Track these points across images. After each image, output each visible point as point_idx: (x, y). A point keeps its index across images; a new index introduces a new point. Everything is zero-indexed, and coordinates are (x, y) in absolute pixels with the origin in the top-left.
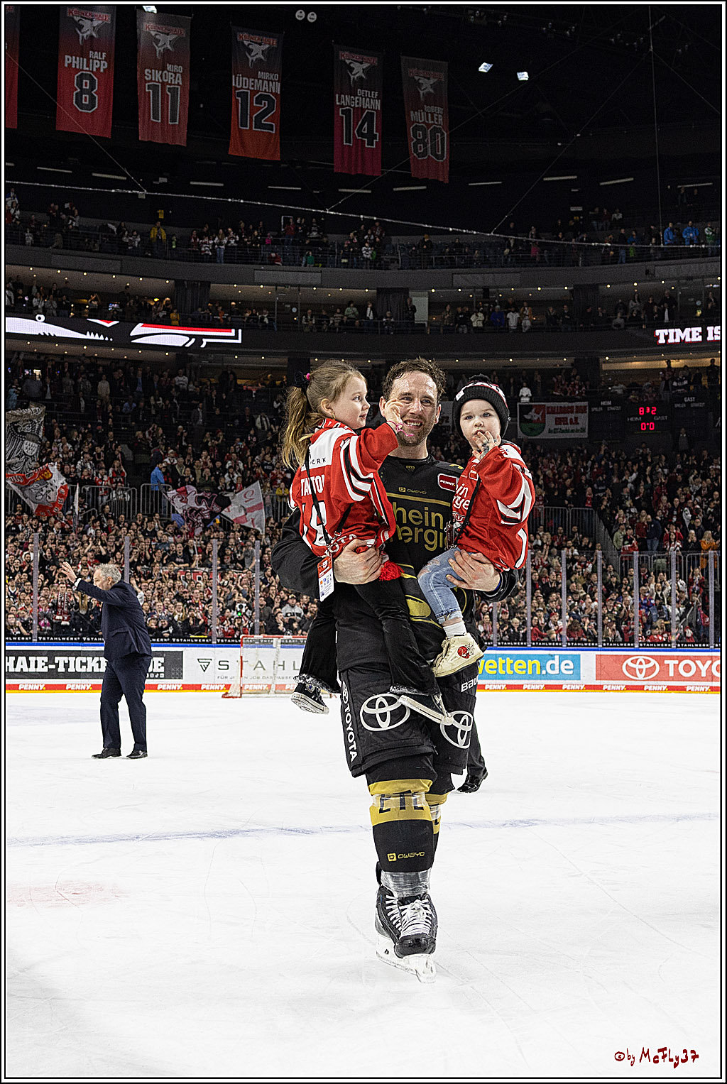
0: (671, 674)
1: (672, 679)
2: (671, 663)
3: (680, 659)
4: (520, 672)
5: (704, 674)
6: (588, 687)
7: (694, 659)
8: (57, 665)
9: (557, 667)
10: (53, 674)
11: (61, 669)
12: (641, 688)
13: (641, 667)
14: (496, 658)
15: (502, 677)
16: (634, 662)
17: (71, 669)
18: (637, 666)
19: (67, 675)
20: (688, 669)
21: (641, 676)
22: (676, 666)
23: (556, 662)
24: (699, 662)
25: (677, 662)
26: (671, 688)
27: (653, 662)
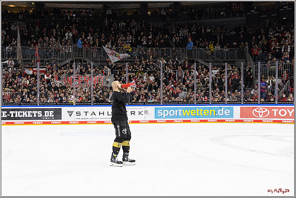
0: (275, 115)
1: (276, 117)
2: (275, 110)
3: (280, 109)
4: (206, 115)
5: (290, 115)
6: (237, 121)
7: (286, 109)
8: (11, 114)
9: (223, 112)
10: (9, 118)
11: (12, 116)
12: (261, 121)
13: (261, 112)
14: (195, 109)
15: (199, 117)
16: (258, 110)
17: (16, 116)
18: (259, 112)
19: (15, 118)
20: (283, 113)
21: (261, 116)
22: (277, 112)
23: (222, 110)
24: (288, 110)
25: (278, 110)
26: (274, 121)
27: (267, 110)
